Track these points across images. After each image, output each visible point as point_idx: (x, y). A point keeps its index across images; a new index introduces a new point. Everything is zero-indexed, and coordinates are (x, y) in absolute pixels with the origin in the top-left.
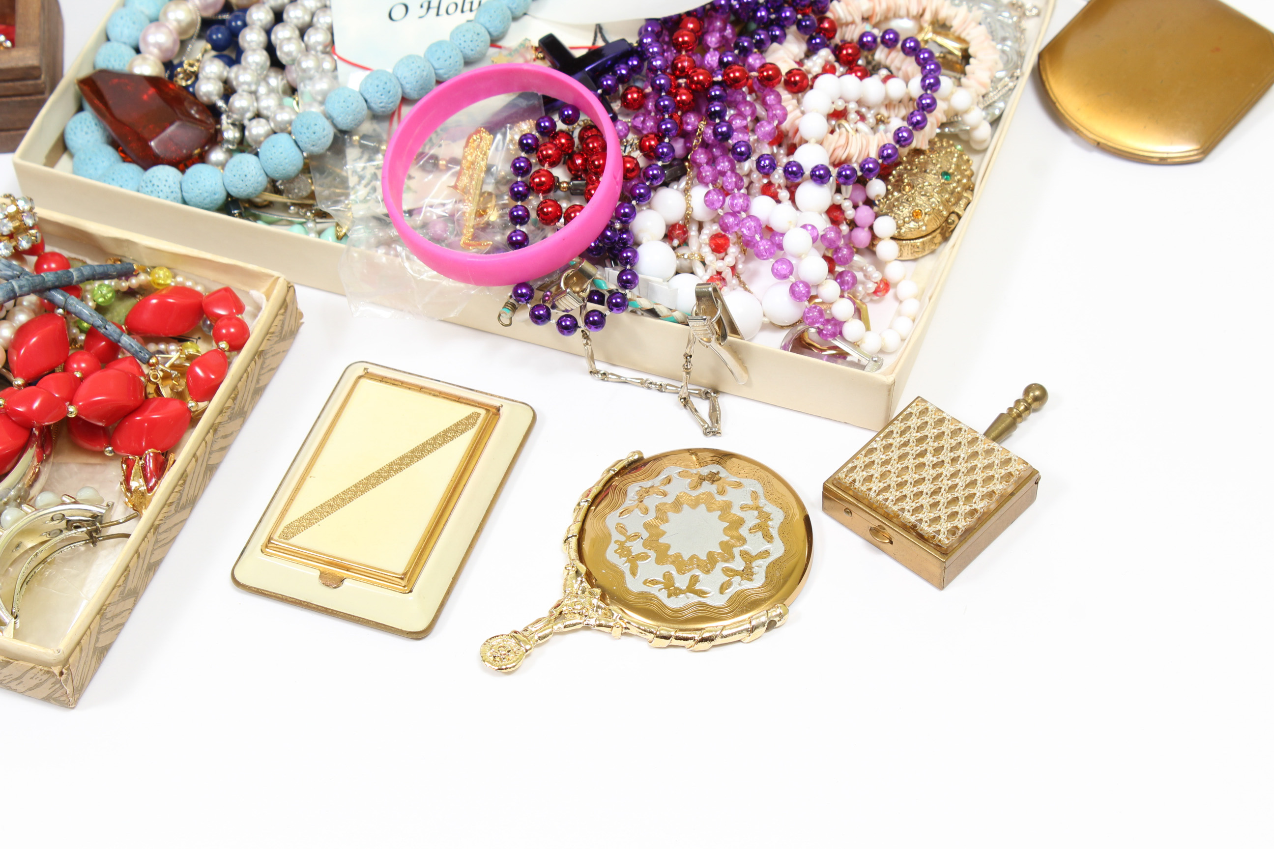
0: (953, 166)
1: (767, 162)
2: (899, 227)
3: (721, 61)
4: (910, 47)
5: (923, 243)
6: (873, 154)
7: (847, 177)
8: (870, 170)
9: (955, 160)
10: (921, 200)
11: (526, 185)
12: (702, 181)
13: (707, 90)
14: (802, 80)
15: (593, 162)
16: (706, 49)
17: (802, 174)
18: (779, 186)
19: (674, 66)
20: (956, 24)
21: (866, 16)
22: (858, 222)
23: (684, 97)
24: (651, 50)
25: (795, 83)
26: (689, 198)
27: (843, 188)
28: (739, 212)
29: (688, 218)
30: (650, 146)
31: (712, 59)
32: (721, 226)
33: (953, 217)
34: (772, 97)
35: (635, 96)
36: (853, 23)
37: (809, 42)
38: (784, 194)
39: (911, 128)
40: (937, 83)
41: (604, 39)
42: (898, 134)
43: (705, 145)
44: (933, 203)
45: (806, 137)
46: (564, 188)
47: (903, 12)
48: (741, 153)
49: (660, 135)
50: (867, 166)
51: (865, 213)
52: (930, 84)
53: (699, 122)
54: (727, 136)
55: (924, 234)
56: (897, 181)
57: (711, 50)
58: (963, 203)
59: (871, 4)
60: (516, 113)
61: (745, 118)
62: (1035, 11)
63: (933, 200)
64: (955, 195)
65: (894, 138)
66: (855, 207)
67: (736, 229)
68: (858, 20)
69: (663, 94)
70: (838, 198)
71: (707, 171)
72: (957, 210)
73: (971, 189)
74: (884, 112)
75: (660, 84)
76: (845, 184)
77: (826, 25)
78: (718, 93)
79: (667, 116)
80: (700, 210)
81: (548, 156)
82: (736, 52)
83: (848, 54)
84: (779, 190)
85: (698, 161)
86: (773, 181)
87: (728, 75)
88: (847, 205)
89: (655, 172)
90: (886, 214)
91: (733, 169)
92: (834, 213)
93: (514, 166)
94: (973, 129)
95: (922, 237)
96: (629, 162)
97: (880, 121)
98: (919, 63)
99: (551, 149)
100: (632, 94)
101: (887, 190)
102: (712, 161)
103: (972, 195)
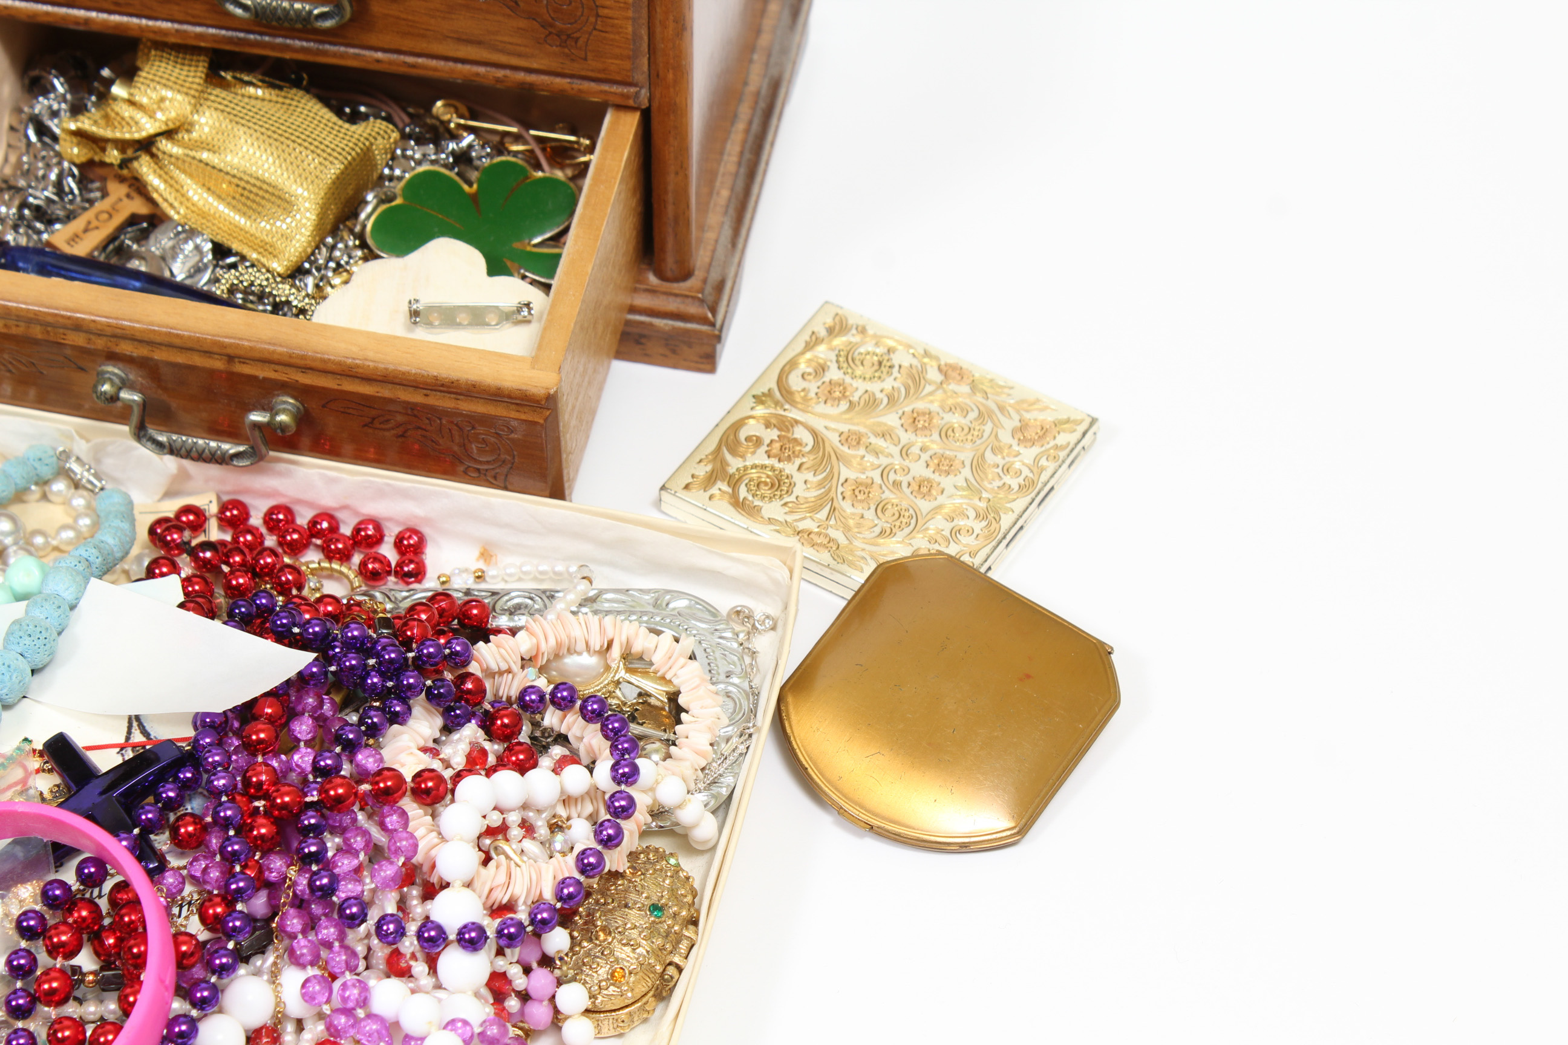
0: (665, 893)
1: (391, 927)
2: (593, 997)
3: (315, 763)
4: (593, 711)
5: (630, 1014)
6: (549, 895)
7: (511, 937)
8: (544, 922)
9: (667, 882)
10: (623, 953)
11: (29, 994)
12: (296, 960)
13: (297, 817)
14: (436, 788)
15: (131, 948)
16: (293, 745)
17: (445, 939)
18: (413, 956)
19: (247, 781)
20: (657, 658)
21: (527, 657)
22: (532, 993)
23: (263, 831)
24: (210, 760)
25: (428, 791)
26: (279, 988)
27: (508, 951)
28: (354, 1009)
29: (279, 1017)
30: (216, 915)
31: (303, 758)
32: (328, 1028)
33: (671, 970)
34: (395, 817)
35: (190, 829)
36: (509, 671)
37: (447, 712)
38: (420, 968)
39: (599, 848)
40: (635, 771)
41: (145, 732)
42: (582, 860)
43: (299, 903)
44: (640, 955)
45: (447, 878)
46: (90, 982)
47: (581, 646)
48: (353, 917)
49: (230, 899)
50: (539, 917)
51: (541, 979)
52: (624, 775)
53: (288, 866)
54: (330, 890)
55: (630, 1002)
56: (586, 923)
57: (302, 744)
58: (683, 946)
59: (535, 641)
60: (11, 871)
61: (356, 854)
62: (769, 623)
63: (640, 950)
64: (672, 937)
65: (577, 866)
66: (527, 971)
67: (352, 1032)
68: (516, 668)
69: (232, 833)
70: (501, 964)
71: (302, 945)
72: (677, 959)
73: (695, 923)
74: (562, 812)
75: (226, 818)
76: (509, 947)
77: (469, 686)
78: (313, 821)
79: (238, 868)
80: (295, 1006)
81: (62, 944)
82: (338, 749)
83: (504, 725)
84: (412, 963)
85: (289, 929)
86: (403, 950)
87: (327, 792)
88: (515, 972)
89: (224, 960)
90: (574, 979)
91: (342, 937)
92: (498, 986)
93: (9, 962)
94: (694, 826)
95: (627, 1006)
96: (185, 943)
97: (555, 827)
98: (606, 737)
99: (64, 933)
100: (185, 826)
101: (572, 937)
102: (311, 925)
103: (697, 933)
